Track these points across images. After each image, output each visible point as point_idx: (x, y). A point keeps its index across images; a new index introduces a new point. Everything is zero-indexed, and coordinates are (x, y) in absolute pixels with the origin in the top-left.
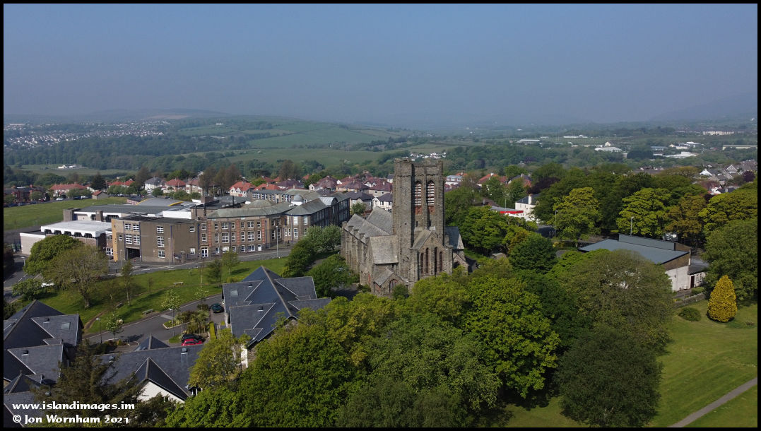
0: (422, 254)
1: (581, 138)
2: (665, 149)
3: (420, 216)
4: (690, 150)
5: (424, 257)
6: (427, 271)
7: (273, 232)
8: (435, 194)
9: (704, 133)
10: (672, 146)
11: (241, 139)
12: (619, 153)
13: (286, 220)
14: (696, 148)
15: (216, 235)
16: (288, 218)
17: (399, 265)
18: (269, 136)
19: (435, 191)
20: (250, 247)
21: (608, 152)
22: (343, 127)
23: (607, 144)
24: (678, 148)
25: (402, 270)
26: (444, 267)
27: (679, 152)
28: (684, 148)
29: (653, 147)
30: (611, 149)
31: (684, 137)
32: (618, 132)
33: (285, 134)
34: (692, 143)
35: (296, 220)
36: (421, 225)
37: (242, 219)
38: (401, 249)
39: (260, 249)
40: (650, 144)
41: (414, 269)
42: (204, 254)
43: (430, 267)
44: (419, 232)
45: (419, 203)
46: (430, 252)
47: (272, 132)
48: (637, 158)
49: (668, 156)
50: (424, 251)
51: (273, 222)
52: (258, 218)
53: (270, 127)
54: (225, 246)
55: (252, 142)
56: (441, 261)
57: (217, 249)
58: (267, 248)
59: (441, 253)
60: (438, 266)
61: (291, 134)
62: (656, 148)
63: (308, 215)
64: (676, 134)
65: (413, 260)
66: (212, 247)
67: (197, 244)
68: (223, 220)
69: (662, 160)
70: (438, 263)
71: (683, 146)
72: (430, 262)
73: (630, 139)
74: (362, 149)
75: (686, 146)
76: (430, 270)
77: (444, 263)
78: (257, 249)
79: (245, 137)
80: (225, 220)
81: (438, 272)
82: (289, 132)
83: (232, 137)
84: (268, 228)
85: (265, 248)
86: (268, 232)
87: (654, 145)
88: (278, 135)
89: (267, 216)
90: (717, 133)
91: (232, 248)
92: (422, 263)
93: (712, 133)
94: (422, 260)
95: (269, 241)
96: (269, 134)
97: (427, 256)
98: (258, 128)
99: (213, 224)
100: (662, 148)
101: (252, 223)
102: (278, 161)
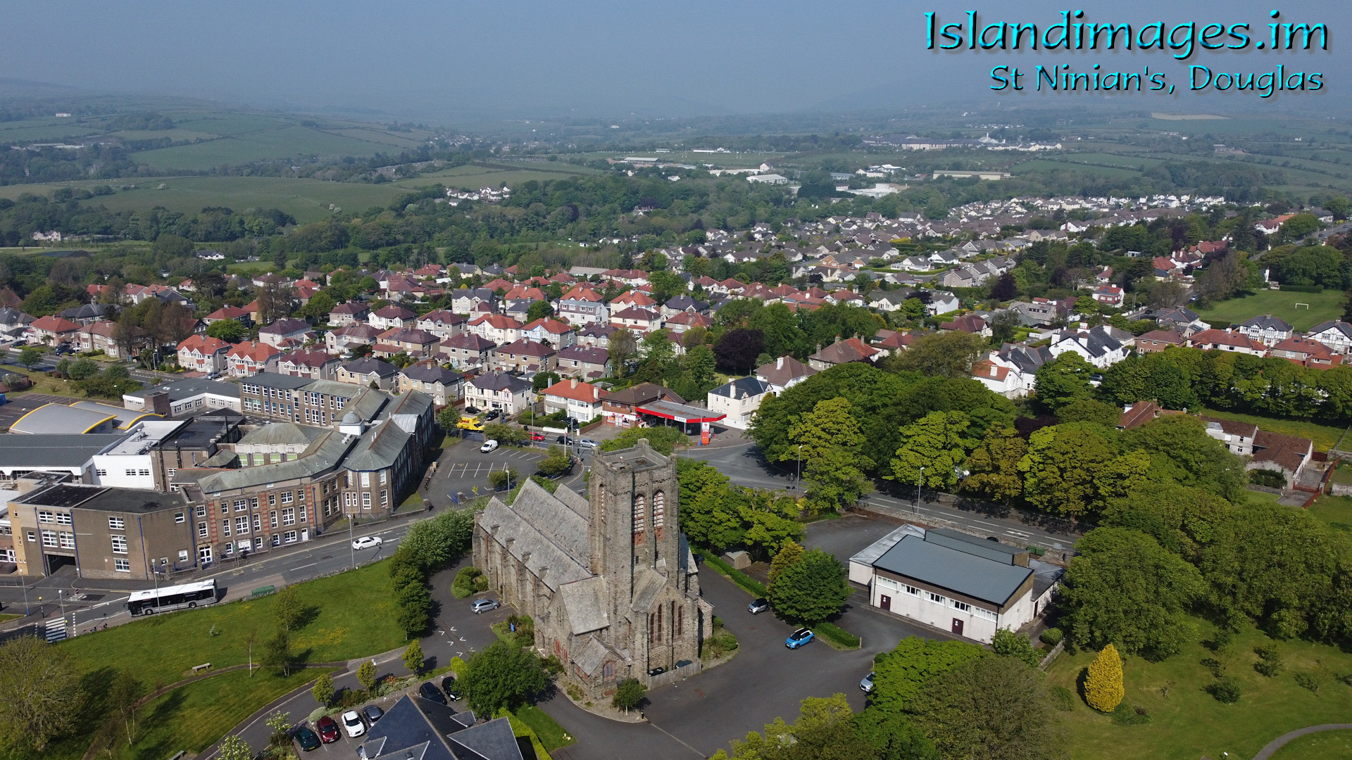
0: (653, 615)
1: (721, 153)
2: (850, 179)
3: (643, 548)
4: (887, 180)
5: (656, 618)
6: (660, 639)
7: (326, 503)
8: (665, 510)
9: (904, 146)
10: (861, 172)
11: (115, 153)
12: (785, 185)
13: (347, 477)
14: (896, 175)
15: (226, 522)
16: (350, 474)
17: (611, 629)
18: (169, 143)
19: (665, 505)
20: (287, 536)
21: (768, 185)
22: (308, 124)
23: (764, 167)
24: (869, 175)
25: (617, 638)
26: (685, 627)
27: (871, 183)
28: (880, 175)
29: (833, 174)
30: (772, 178)
31: (876, 153)
32: (777, 143)
33: (201, 141)
34: (889, 166)
35: (366, 479)
36: (644, 561)
37: (268, 486)
38: (616, 606)
39: (305, 536)
40: (829, 167)
41: (640, 640)
42: (205, 557)
43: (664, 632)
44: (640, 572)
45: (640, 527)
46: (664, 610)
47: (176, 135)
48: (812, 197)
49: (858, 192)
50: (656, 611)
51: (325, 487)
52: (297, 482)
53: (169, 125)
54: (243, 538)
55: (137, 157)
56: (680, 620)
57: (228, 547)
58: (319, 533)
59: (680, 607)
60: (676, 629)
61: (212, 140)
62: (839, 177)
63: (386, 468)
64: (863, 148)
65: (639, 626)
66: (220, 544)
67: (190, 542)
68: (233, 493)
69: (850, 200)
70: (676, 624)
71: (876, 171)
72: (664, 625)
73: (796, 157)
74: (354, 178)
75: (880, 172)
76: (664, 638)
77: (685, 621)
78: (300, 538)
79: (122, 147)
80: (238, 492)
81: (676, 637)
82: (208, 136)
83: (96, 147)
84: (318, 499)
85: (317, 535)
86: (319, 505)
87: (834, 170)
88: (187, 143)
89: (314, 476)
90: (922, 146)
91: (255, 541)
92: (652, 628)
93: (916, 147)
94: (652, 623)
95: (320, 521)
96: (168, 139)
97: (660, 617)
98: (144, 128)
99: (217, 504)
100: (846, 177)
101: (289, 494)
102: (205, 211)
